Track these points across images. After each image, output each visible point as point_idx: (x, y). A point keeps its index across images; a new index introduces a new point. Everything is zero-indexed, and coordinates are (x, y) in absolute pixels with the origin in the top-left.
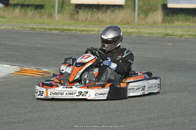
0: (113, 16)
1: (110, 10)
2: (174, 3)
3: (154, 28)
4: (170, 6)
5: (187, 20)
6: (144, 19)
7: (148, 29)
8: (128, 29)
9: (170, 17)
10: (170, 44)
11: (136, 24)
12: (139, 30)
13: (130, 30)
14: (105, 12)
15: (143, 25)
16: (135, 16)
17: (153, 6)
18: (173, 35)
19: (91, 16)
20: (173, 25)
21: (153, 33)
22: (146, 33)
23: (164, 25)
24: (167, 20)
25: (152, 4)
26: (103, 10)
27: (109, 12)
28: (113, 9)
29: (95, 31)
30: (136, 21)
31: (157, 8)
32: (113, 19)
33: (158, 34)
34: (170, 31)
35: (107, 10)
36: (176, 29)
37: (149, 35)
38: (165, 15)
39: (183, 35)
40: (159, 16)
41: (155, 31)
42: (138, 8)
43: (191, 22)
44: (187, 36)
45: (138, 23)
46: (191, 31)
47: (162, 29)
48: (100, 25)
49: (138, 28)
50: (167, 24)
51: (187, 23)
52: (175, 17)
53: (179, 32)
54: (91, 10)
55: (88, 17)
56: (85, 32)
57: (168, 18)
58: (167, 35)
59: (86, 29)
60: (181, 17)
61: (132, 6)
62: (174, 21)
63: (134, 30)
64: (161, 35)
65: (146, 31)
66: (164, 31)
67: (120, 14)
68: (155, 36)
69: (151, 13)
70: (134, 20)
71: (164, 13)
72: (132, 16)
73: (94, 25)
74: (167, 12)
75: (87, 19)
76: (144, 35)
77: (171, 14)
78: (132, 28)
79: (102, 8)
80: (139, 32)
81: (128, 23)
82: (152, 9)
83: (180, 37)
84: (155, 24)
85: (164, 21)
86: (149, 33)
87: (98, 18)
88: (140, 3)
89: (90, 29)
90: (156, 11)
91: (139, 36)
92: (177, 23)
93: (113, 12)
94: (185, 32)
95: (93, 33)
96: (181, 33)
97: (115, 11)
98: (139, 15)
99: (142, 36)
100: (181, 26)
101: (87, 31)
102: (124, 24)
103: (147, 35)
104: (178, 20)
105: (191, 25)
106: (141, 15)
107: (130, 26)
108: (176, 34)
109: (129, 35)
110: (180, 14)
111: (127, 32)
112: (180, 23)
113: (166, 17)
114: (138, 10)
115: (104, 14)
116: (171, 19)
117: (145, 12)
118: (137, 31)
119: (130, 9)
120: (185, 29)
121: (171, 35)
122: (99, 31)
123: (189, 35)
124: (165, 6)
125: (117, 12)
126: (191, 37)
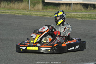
0: (18, 5)
1: (17, 3)
3: (38, 12)
4: (46, 1)
5: (54, 9)
6: (33, 7)
8: (25, 12)
9: (46, 7)
10: (46, 20)
11: (29, 10)
12: (31, 13)
13: (26, 13)
15: (33, 10)
16: (29, 6)
17: (37, 1)
18: (47, 16)
19: (7, 5)
20: (47, 11)
21: (38, 14)
22: (34, 14)
24: (44, 8)
26: (13, 2)
28: (18, 2)
29: (9, 13)
30: (29, 9)
32: (18, 7)
33: (40, 15)
34: (46, 14)
35: (15, 2)
36: (49, 13)
37: (36, 15)
38: (43, 6)
39: (52, 16)
40: (40, 6)
41: (38, 13)
42: (30, 2)
43: (56, 10)
45: (30, 9)
47: (42, 12)
48: (11, 10)
49: (30, 12)
50: (44, 10)
52: (48, 7)
54: (7, 2)
55: (6, 6)
56: (4, 13)
57: (45, 7)
58: (44, 15)
59: (4, 12)
60: (51, 7)
64: (41, 16)
65: (34, 13)
66: (43, 14)
67: (22, 5)
68: (38, 16)
69: (36, 5)
72: (27, 6)
73: (9, 10)
74: (44, 4)
75: (5, 7)
77: (46, 5)
78: (27, 12)
80: (31, 14)
81: (25, 9)
83: (50, 17)
84: (38, 10)
85: (43, 9)
86: (35, 14)
87: (11, 7)
89: (7, 12)
90: (39, 3)
91: (31, 16)
92: (49, 10)
94: (53, 14)
95: (8, 14)
96: (51, 15)
97: (19, 3)
98: (31, 5)
99: (32, 16)
100: (51, 11)
101: (5, 13)
102: (23, 10)
103: (34, 15)
104: (50, 8)
106: (32, 5)
107: (26, 11)
108: (48, 15)
109: (26, 15)
110: (51, 6)
111: (25, 14)
112: (51, 10)
113: (44, 7)
114: (30, 3)
115: (14, 5)
116: (46, 8)
117: (34, 4)
118: (30, 13)
119: (26, 2)
121: (46, 16)
122: (11, 13)
124: (43, 2)
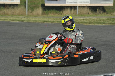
0: (13, 10)
1: (11, 7)
2: (48, 3)
3: (37, 18)
4: (46, 5)
5: (56, 13)
6: (32, 12)
7: (34, 18)
8: (22, 18)
10: (46, 27)
11: (27, 15)
12: (29, 19)
13: (23, 19)
14: (8, 8)
15: (31, 16)
16: (26, 11)
18: (48, 22)
20: (48, 16)
21: (37, 21)
22: (32, 20)
23: (43, 16)
24: (45, 13)
25: (36, 4)
26: (7, 7)
27: (11, 8)
28: (13, 6)
29: (2, 19)
30: (27, 14)
31: (39, 6)
32: (13, 13)
33: (39, 21)
34: (46, 19)
35: (9, 7)
36: (50, 18)
37: (35, 22)
39: (54, 22)
40: (40, 11)
42: (28, 6)
43: (58, 14)
44: (56, 22)
45: (28, 15)
46: (58, 19)
47: (42, 18)
48: (5, 16)
50: (45, 16)
51: (56, 15)
53: (51, 20)
58: (45, 21)
61: (24, 5)
62: (49, 14)
63: (25, 19)
64: (41, 22)
65: (32, 19)
66: (43, 19)
67: (17, 10)
68: (38, 22)
69: (35, 9)
70: (26, 13)
71: (43, 9)
72: (24, 11)
73: (2, 16)
74: (45, 9)
76: (31, 22)
77: (47, 10)
78: (25, 18)
79: (6, 6)
80: (28, 20)
81: (22, 15)
82: (36, 7)
83: (52, 23)
84: (38, 15)
85: (43, 14)
86: (34, 21)
87: (4, 12)
88: (29, 3)
90: (38, 8)
91: (29, 22)
92: (50, 15)
93: (13, 8)
94: (54, 20)
95: (1, 21)
96: (53, 20)
98: (28, 10)
99: (30, 22)
102: (20, 15)
103: (33, 22)
104: (51, 13)
105: (59, 16)
106: (29, 10)
108: (50, 21)
109: (23, 22)
110: (52, 10)
111: (21, 20)
112: (52, 15)
113: (44, 11)
114: (28, 8)
115: (8, 10)
116: (47, 12)
117: (32, 9)
118: (27, 19)
119: (23, 7)
120: (55, 18)
121: (47, 22)
122: (4, 19)
123: (57, 21)
124: (43, 5)
125: (15, 8)
126: (58, 22)
